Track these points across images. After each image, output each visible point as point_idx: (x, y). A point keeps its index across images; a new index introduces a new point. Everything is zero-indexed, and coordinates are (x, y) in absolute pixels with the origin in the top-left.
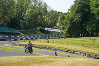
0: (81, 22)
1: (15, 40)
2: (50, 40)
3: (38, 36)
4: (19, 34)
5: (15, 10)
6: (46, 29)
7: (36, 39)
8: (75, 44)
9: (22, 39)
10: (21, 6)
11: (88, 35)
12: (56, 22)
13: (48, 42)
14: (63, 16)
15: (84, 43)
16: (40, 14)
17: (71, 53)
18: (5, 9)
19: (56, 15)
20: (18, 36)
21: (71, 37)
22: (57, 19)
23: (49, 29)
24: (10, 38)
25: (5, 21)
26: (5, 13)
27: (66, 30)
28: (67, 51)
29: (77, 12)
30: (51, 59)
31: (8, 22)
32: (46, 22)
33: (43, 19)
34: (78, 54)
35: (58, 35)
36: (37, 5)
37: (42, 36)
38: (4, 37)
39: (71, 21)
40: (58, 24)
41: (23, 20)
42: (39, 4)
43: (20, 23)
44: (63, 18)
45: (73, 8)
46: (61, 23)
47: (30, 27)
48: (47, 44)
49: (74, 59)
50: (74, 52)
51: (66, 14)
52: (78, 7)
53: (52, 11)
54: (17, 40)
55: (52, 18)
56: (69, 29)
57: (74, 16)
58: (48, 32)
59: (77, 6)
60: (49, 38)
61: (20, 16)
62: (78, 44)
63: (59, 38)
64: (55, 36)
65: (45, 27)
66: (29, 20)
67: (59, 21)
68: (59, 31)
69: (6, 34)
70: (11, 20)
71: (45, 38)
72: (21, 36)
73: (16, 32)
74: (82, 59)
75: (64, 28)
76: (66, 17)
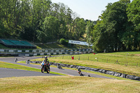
0: (116, 33)
1: (31, 56)
2: (75, 56)
3: (60, 51)
4: (35, 48)
5: (31, 18)
6: (70, 42)
7: (58, 54)
8: (107, 61)
9: (39, 55)
10: (38, 12)
11: (125, 50)
12: (83, 33)
13: (73, 58)
14: (92, 25)
15: (119, 59)
16: (63, 22)
17: (102, 72)
18: (18, 16)
19: (82, 24)
20: (34, 51)
21: (103, 52)
22: (84, 29)
23: (75, 42)
24: (23, 54)
25: (17, 32)
26: (18, 22)
27: (96, 43)
28: (98, 70)
29: (110, 20)
30: (76, 81)
31: (22, 33)
32: (70, 33)
33: (66, 29)
34: (111, 74)
35: (85, 50)
36: (59, 11)
37: (65, 51)
38: (16, 51)
39: (102, 31)
40: (85, 36)
41: (41, 30)
42: (62, 10)
43: (36, 33)
44: (92, 28)
45: (104, 15)
46: (90, 34)
47: (49, 39)
48: (71, 61)
49: (106, 80)
50: (106, 71)
51: (95, 22)
52: (112, 14)
53: (78, 19)
54: (33, 56)
55: (78, 27)
56: (99, 41)
57: (107, 25)
58: (72, 46)
59: (110, 12)
60: (74, 54)
61: (37, 25)
62: (112, 61)
63: (87, 53)
64: (82, 51)
65: (68, 39)
66: (48, 30)
67: (86, 31)
68: (87, 45)
69: (19, 47)
70: (26, 30)
71: (69, 53)
72: (38, 51)
73: (31, 45)
74: (116, 81)
75: (93, 41)
76: (96, 26)
